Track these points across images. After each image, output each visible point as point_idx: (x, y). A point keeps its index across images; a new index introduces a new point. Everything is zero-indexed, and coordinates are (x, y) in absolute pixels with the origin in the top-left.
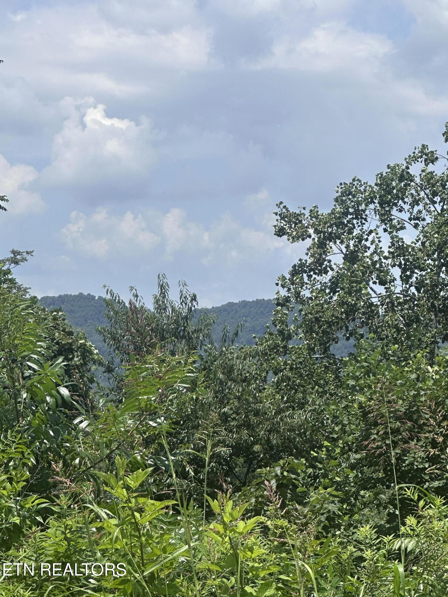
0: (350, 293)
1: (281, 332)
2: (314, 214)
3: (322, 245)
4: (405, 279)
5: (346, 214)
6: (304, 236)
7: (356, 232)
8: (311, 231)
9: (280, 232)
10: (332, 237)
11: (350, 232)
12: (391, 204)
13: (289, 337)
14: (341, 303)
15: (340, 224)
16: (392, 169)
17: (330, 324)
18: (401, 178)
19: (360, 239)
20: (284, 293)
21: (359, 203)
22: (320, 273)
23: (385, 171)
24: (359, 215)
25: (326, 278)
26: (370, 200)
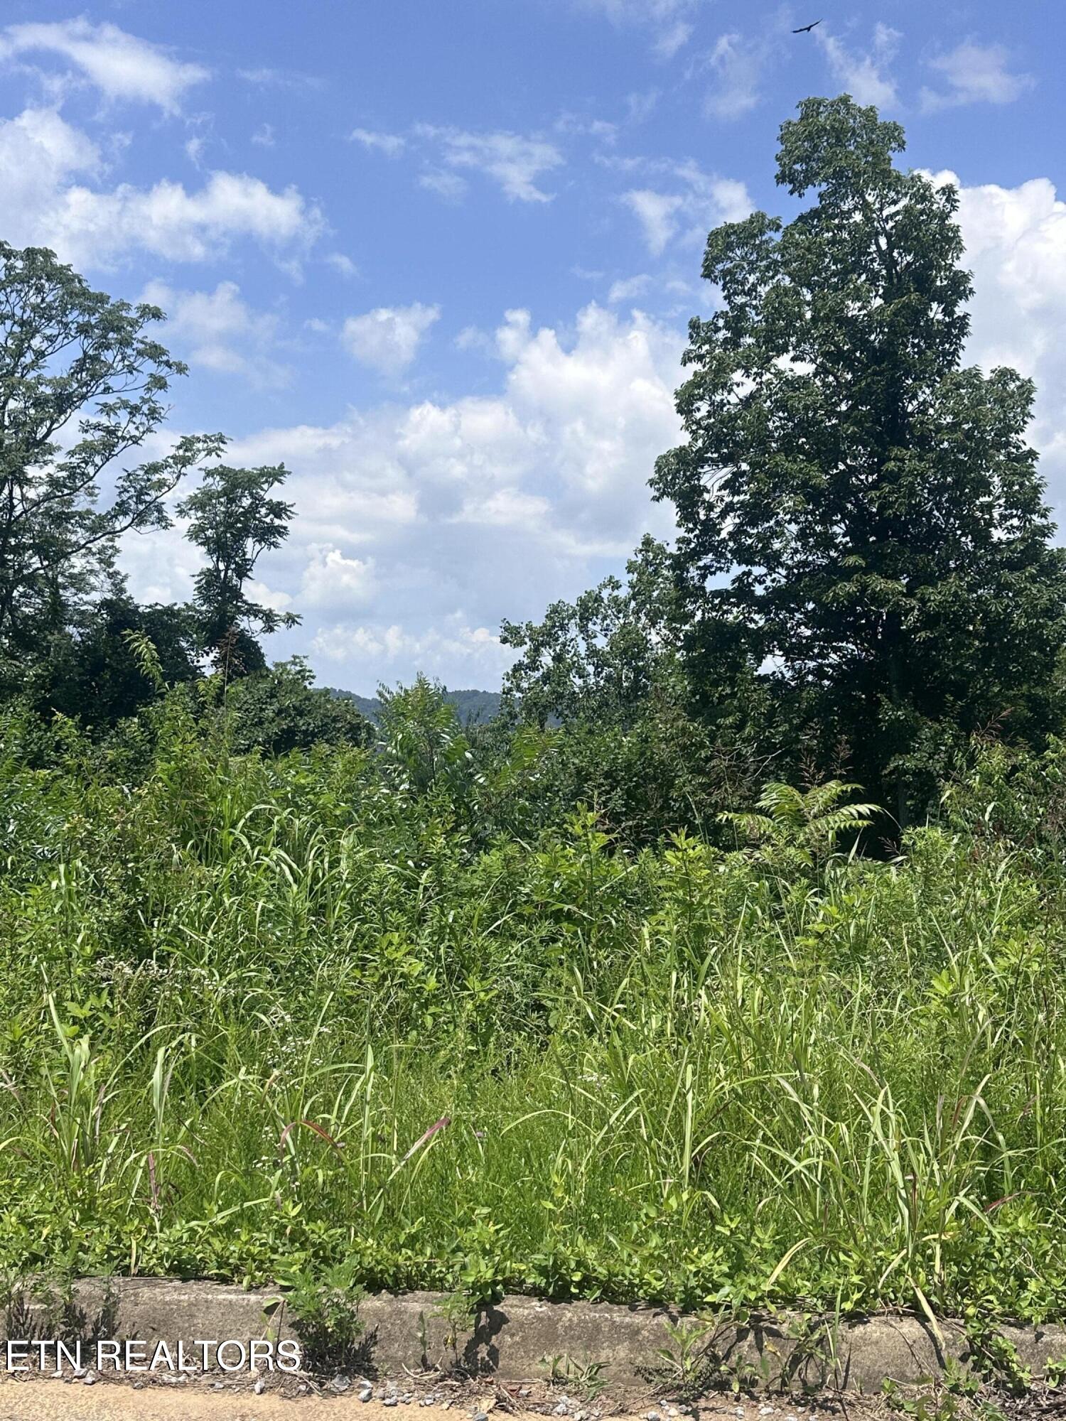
0: (559, 684)
1: (510, 713)
2: (529, 627)
3: (536, 650)
4: (597, 674)
5: (554, 626)
6: (522, 643)
7: (561, 640)
8: (527, 640)
9: (504, 641)
10: (543, 644)
11: (557, 640)
12: (588, 620)
13: (516, 717)
14: (554, 692)
15: (550, 635)
16: (589, 594)
17: (545, 707)
18: (596, 600)
19: (564, 645)
20: (508, 684)
21: (563, 619)
22: (533, 671)
23: (583, 595)
24: (563, 627)
25: (537, 674)
26: (573, 616)
